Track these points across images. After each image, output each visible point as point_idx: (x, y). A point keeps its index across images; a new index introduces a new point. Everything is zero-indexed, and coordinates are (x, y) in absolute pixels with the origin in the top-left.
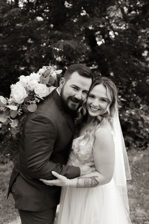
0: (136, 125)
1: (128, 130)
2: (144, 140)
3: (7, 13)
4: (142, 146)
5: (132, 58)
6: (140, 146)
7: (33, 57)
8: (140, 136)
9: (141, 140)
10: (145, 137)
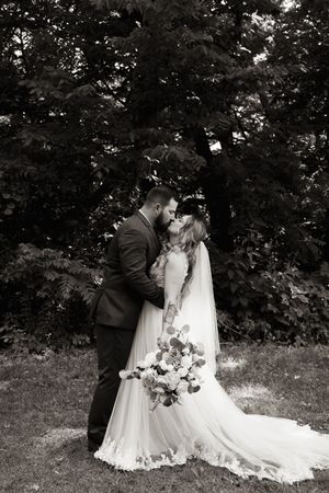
0: (277, 300)
1: (262, 310)
2: (289, 328)
3: (71, 91)
4: (286, 340)
5: (276, 186)
6: (283, 339)
7: (108, 170)
8: (283, 321)
9: (285, 328)
10: (292, 323)
